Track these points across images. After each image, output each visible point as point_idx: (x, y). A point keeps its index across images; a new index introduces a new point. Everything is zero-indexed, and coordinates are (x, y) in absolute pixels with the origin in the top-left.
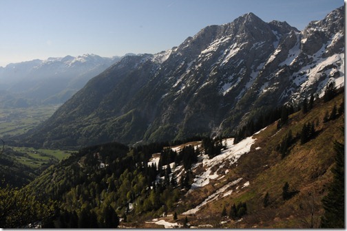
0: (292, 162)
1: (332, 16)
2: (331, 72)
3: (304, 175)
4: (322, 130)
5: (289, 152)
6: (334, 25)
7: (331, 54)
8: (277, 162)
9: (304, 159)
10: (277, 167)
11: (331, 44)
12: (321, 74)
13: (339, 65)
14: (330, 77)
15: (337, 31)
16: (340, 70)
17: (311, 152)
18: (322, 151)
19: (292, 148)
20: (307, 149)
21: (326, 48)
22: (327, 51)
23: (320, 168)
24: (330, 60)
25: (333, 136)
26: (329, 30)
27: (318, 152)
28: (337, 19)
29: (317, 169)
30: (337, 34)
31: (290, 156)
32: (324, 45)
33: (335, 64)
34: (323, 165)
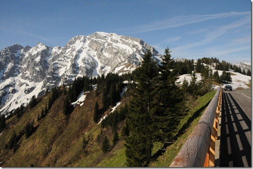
0: (25, 151)
1: (5, 51)
2: (10, 90)
3: (38, 157)
4: (38, 126)
5: (18, 146)
6: (7, 58)
7: (8, 77)
8: (10, 156)
9: (33, 146)
10: (13, 159)
11: (7, 70)
12: (2, 91)
13: (14, 84)
14: (9, 93)
15: (10, 62)
16: (15, 88)
17: (37, 141)
18: (44, 138)
19: (20, 143)
20: (33, 140)
21: (3, 73)
22: (5, 75)
23: (47, 148)
24: (8, 81)
25: (47, 128)
26: (4, 61)
27: (42, 139)
28: (8, 54)
29: (46, 150)
30: (10, 64)
31: (20, 148)
32: (2, 71)
33: (11, 84)
34: (49, 146)
